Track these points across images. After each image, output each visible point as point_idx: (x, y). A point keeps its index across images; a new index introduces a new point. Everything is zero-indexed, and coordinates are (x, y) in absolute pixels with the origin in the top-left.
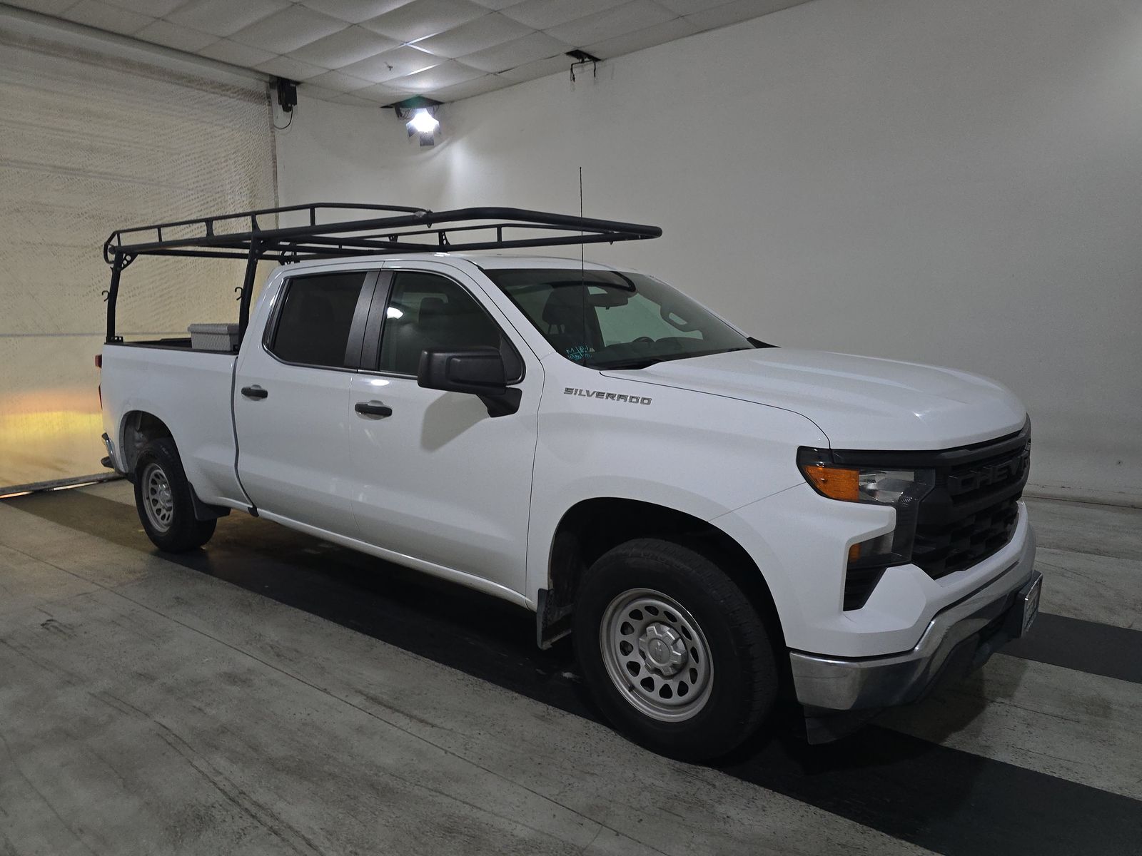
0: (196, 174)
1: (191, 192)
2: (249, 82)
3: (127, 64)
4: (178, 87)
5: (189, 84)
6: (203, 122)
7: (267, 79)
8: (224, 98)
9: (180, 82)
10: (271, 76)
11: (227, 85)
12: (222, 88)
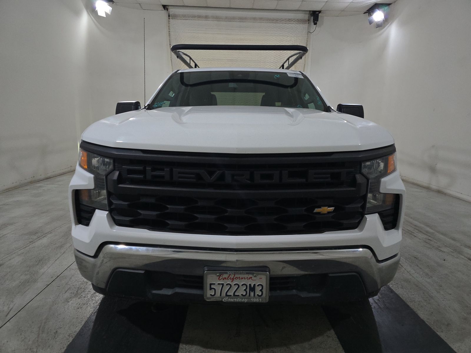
0: (274, 57)
1: (272, 64)
2: (301, 16)
3: (254, 19)
4: (272, 24)
5: (276, 22)
6: (280, 36)
7: (308, 13)
8: (290, 24)
9: (273, 22)
10: (310, 11)
11: (291, 19)
12: (290, 20)
